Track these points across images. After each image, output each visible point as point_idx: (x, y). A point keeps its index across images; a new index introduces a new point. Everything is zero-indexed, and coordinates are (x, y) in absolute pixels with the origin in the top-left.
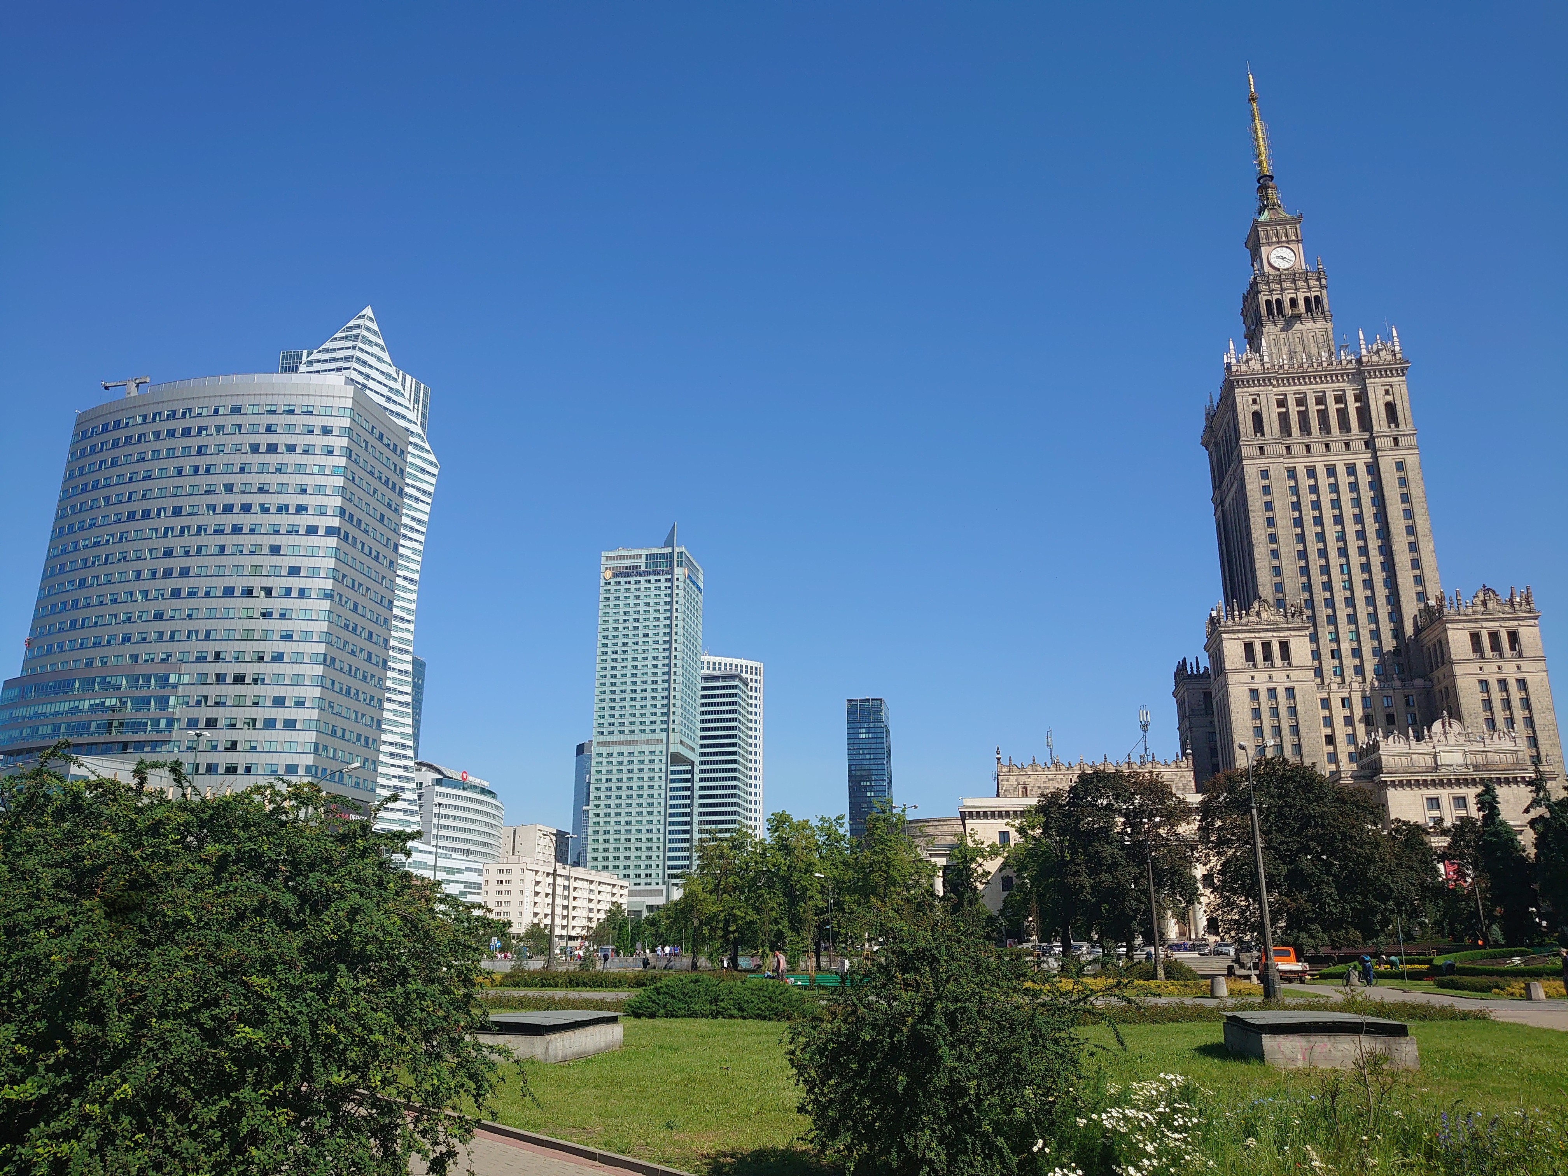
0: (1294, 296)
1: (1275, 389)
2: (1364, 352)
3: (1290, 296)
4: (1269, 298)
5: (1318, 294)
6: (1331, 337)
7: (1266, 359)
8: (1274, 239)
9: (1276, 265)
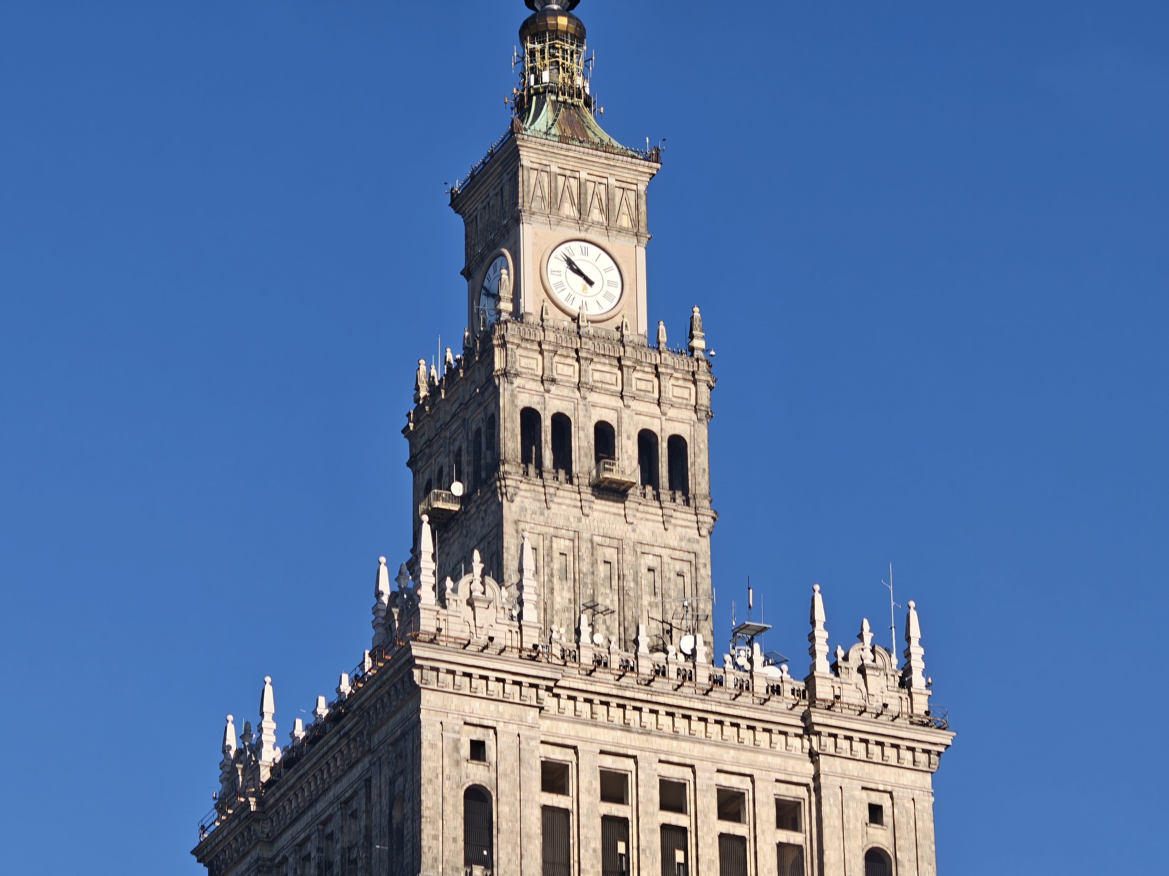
0: (610, 418)
1: (545, 725)
2: (822, 666)
3: (598, 415)
4: (534, 402)
5: (683, 430)
6: (706, 584)
7: (530, 614)
8: (568, 210)
9: (561, 297)
